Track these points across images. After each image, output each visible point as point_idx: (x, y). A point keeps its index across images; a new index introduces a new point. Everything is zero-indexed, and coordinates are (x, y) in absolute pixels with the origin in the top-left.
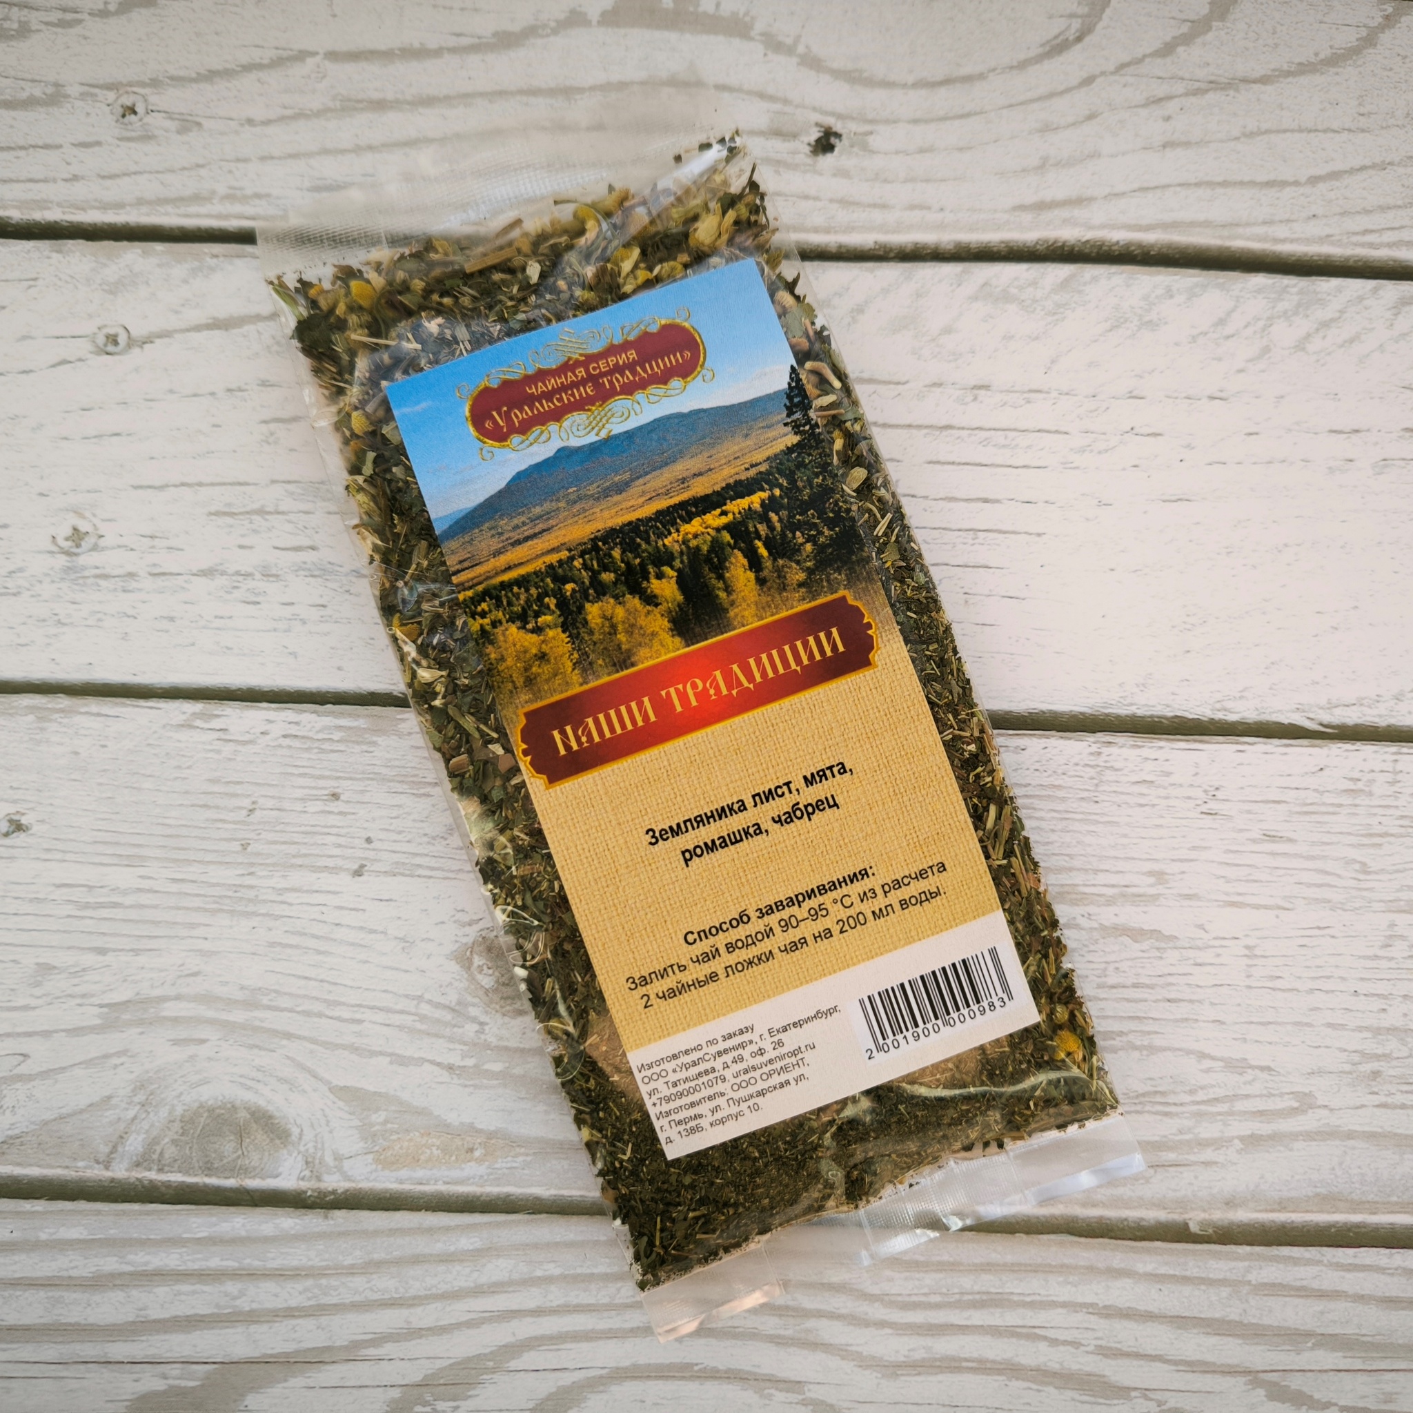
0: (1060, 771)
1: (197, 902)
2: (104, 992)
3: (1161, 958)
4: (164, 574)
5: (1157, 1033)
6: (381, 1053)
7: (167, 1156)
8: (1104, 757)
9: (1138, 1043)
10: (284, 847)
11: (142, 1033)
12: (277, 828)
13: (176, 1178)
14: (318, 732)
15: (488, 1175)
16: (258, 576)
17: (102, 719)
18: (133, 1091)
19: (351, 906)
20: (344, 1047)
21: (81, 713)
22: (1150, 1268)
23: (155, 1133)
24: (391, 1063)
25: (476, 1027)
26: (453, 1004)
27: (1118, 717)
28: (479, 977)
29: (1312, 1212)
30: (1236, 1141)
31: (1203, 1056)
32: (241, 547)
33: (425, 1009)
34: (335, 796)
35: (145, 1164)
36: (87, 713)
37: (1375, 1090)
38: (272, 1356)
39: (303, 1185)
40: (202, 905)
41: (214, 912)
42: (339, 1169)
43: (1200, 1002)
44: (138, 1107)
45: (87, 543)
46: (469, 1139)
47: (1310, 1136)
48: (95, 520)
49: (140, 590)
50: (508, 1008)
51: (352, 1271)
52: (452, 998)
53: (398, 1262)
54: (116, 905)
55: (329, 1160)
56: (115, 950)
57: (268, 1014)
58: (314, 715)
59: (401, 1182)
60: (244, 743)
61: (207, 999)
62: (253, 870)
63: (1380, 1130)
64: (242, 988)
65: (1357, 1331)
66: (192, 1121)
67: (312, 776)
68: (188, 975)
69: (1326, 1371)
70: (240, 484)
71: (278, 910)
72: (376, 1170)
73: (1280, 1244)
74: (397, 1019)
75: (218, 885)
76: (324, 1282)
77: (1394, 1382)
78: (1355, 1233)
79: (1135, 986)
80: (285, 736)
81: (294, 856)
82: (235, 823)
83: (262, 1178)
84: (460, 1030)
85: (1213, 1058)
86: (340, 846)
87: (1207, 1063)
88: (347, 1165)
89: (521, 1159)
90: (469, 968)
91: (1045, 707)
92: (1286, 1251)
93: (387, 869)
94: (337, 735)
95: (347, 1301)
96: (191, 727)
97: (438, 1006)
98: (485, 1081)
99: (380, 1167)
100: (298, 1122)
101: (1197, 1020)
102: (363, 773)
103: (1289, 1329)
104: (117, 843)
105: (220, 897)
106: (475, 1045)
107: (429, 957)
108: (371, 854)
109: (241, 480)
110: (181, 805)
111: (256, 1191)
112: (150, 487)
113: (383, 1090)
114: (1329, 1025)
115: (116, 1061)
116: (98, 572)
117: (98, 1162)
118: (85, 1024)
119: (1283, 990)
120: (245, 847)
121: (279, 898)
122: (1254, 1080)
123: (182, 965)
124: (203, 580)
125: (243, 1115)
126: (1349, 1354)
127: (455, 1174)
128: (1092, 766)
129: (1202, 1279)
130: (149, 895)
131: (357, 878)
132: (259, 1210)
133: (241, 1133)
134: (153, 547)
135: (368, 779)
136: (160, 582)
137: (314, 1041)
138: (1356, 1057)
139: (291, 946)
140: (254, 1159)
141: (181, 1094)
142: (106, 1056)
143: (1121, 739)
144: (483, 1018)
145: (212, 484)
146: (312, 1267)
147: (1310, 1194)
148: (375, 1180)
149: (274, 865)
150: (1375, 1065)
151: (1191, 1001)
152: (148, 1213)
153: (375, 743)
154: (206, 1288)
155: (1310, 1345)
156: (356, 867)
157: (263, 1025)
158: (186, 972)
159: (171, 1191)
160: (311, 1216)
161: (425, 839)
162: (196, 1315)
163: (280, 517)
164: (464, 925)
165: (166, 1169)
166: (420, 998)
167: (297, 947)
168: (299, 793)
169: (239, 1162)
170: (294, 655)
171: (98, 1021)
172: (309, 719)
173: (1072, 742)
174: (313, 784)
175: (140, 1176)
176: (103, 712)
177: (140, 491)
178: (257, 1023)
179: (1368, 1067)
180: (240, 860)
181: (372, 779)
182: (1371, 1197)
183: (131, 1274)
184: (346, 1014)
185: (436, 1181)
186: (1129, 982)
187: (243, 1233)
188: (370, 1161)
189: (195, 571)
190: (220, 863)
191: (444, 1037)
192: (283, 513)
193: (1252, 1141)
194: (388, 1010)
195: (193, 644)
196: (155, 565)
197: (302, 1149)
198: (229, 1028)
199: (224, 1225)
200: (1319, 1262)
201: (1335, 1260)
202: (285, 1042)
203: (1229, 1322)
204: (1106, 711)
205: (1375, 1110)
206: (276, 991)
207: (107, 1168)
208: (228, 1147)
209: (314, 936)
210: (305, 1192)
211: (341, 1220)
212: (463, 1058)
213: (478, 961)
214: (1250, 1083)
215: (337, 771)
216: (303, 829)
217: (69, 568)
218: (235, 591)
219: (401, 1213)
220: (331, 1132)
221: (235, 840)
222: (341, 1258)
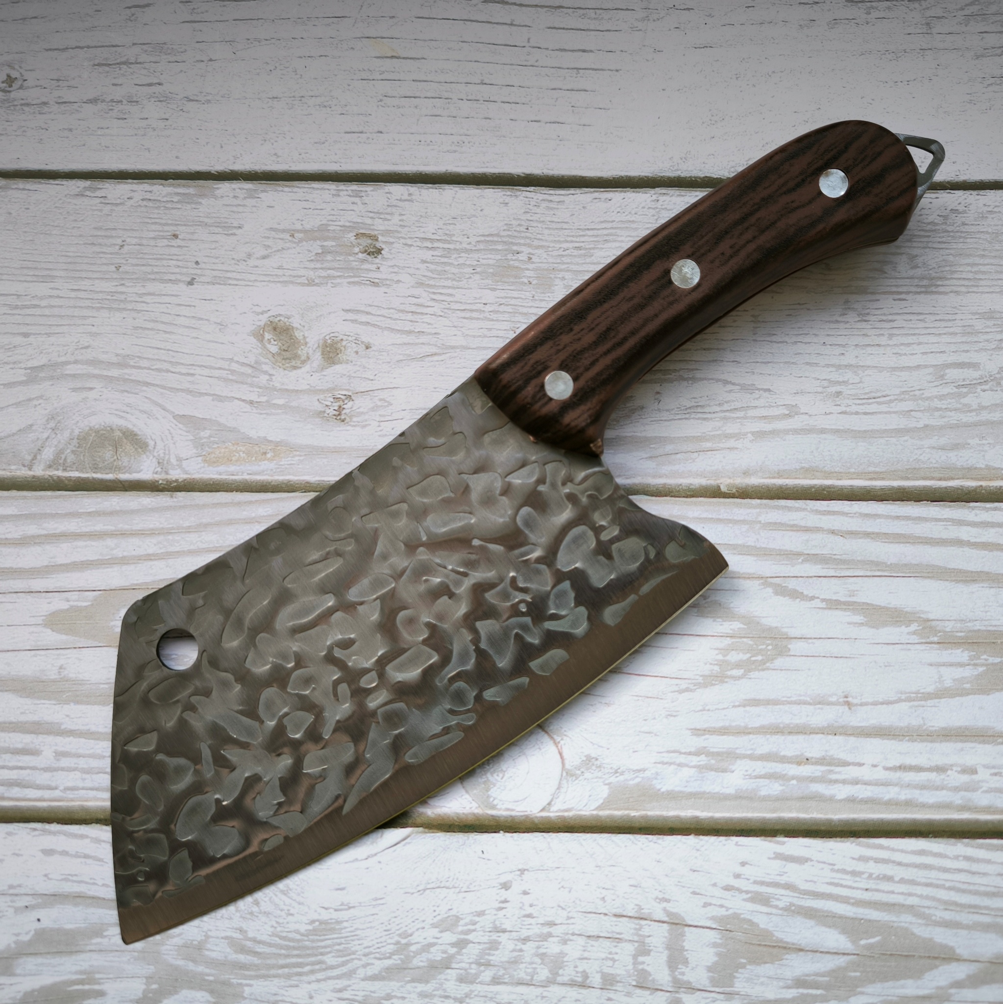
0: (633, 212)
1: (88, 303)
2: (28, 360)
4: (65, 103)
6: (206, 394)
7: (69, 461)
8: (660, 203)
10: (143, 268)
11: (52, 385)
12: (138, 256)
13: (75, 474)
14: (163, 197)
15: (276, 468)
16: (125, 102)
17: (26, 192)
18: (47, 420)
19: (186, 304)
20: (182, 390)
21: (13, 189)
22: (696, 514)
23: (61, 447)
24: (213, 400)
25: (267, 377)
26: (252, 363)
27: (669, 178)
28: (269, 346)
29: (799, 478)
30: (749, 435)
32: (114, 85)
33: (235, 366)
34: (175, 236)
35: (55, 466)
36: (16, 188)
37: (839, 403)
38: (137, 585)
39: (157, 477)
40: (90, 305)
41: (98, 309)
42: (180, 466)
44: (50, 431)
45: (15, 85)
46: (263, 446)
47: (796, 432)
48: (21, 71)
49: (50, 113)
50: (287, 365)
51: (188, 530)
52: (252, 360)
53: (218, 524)
54: (35, 306)
55: (173, 461)
56: (34, 334)
57: (134, 371)
58: (161, 186)
59: (220, 474)
60: (117, 205)
61: (94, 362)
62: (123, 282)
63: (842, 428)
64: (117, 355)
65: (831, 552)
66: (84, 439)
67: (160, 224)
68: (82, 348)
69: (811, 577)
70: (114, 46)
71: (139, 306)
72: (204, 467)
73: (779, 498)
74: (217, 373)
75: (101, 292)
76: (170, 537)
77: (856, 583)
78: (827, 491)
80: (142, 200)
81: (149, 274)
82: (111, 254)
83: (130, 473)
84: (257, 380)
86: (179, 266)
88: (185, 463)
89: (297, 458)
90: (262, 341)
91: (623, 174)
92: (783, 502)
93: (209, 280)
94: (176, 199)
95: (186, 549)
96: (83, 195)
97: (243, 364)
98: (273, 411)
99: (206, 465)
100: (153, 438)
102: (193, 221)
103: (787, 551)
104: (35, 268)
105: (102, 300)
106: (267, 388)
107: (236, 335)
108: (199, 272)
109: (114, 44)
110: (77, 244)
111: (126, 481)
112: (56, 49)
113: (208, 417)
115: (35, 402)
116: (23, 102)
117: (24, 466)
118: (15, 380)
120: (118, 268)
121: (140, 300)
123: (78, 342)
124: (89, 106)
125: (118, 434)
126: (826, 566)
127: (255, 468)
128: (654, 209)
129: (729, 520)
130: (56, 300)
131: (190, 286)
132: (128, 493)
133: (116, 446)
134: (58, 86)
135: (196, 225)
136: (63, 107)
137: (164, 387)
138: (825, 383)
139: (148, 329)
140: (125, 461)
141: (78, 422)
142: (30, 400)
143: (671, 191)
144: (272, 372)
145: (96, 47)
146: (163, 528)
147: (798, 467)
148: (203, 473)
149: (137, 279)
150: (838, 388)
152: (56, 497)
153: (200, 203)
154: (93, 543)
155: (800, 560)
156: (189, 279)
157: (130, 378)
158: (80, 346)
159: (71, 483)
160: (162, 496)
161: (233, 262)
162: (88, 560)
163: (138, 65)
164: (258, 314)
165: (68, 469)
166: (232, 360)
167: (152, 329)
168: (152, 235)
169: (115, 463)
170: (149, 150)
171: (25, 378)
172: (159, 189)
173: (641, 194)
174: (161, 229)
175: (51, 474)
176: (27, 188)
177: (50, 52)
178: (127, 377)
179: (834, 389)
180: (115, 277)
181: (199, 225)
182: (837, 469)
183: (46, 536)
184: (184, 371)
185: (243, 473)
187: (118, 508)
188: (200, 461)
189: (85, 100)
190: (102, 279)
191: (246, 384)
192: (140, 63)
193: (760, 435)
194: (211, 368)
195: (84, 145)
196: (59, 97)
197: (156, 454)
198: (110, 379)
199: (106, 503)
200: (805, 510)
201: (815, 508)
202: (145, 388)
203: (748, 546)
204: (662, 175)
205: (838, 415)
206: (139, 357)
207: (30, 469)
208: (108, 454)
209: (162, 322)
210: (158, 481)
211: (181, 499)
212: (259, 396)
213: (267, 336)
215: (176, 220)
216: (155, 256)
217: (4, 100)
218: (110, 112)
219: (220, 493)
220: (174, 444)
221: (112, 264)
222: (181, 522)
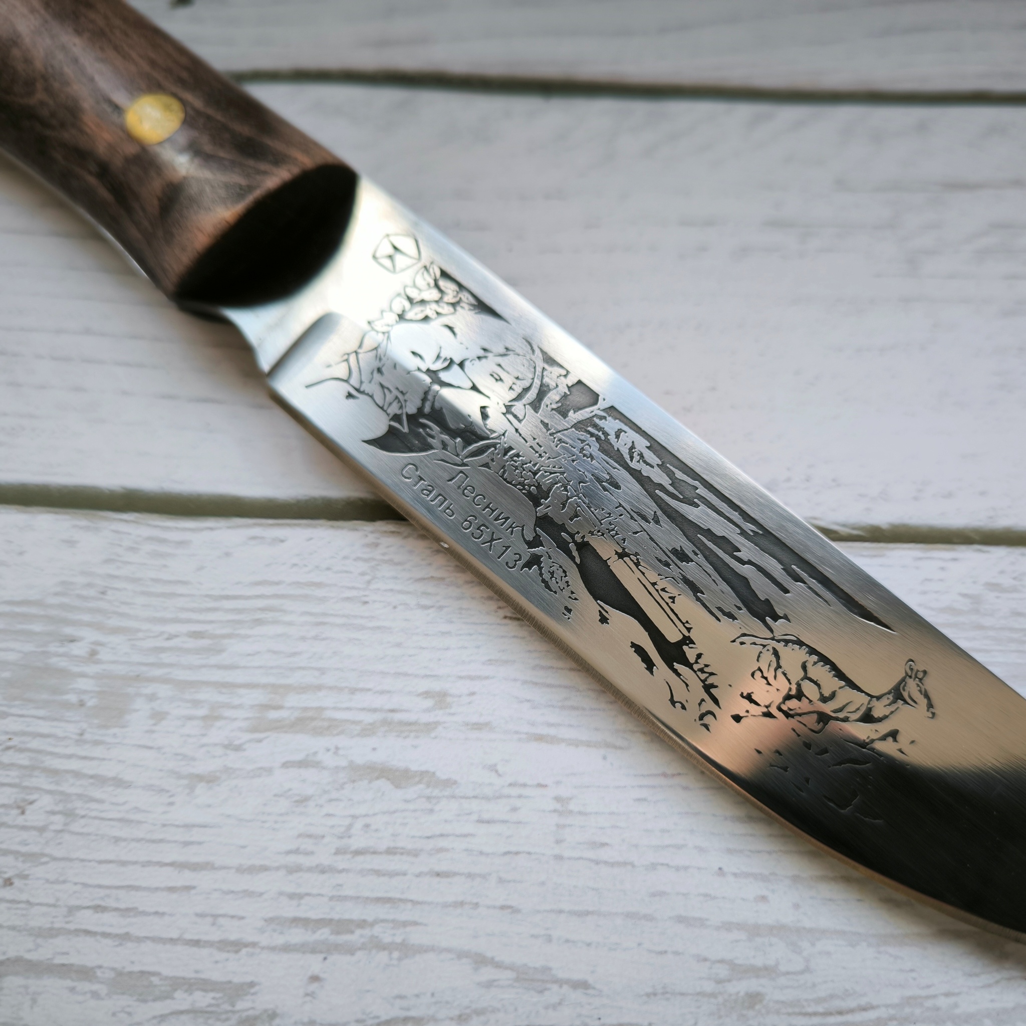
3: (431, 811)
5: (415, 923)
9: (387, 939)
31: (480, 961)
43: (484, 877)
79: (390, 851)
85: (498, 965)
87: (487, 973)
101: (476, 905)
114: (681, 920)
119: (613, 865)
122: (560, 1004)
151: (470, 876)
186: (383, 847)
214: (555, 1007)
